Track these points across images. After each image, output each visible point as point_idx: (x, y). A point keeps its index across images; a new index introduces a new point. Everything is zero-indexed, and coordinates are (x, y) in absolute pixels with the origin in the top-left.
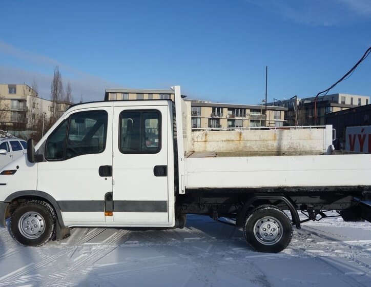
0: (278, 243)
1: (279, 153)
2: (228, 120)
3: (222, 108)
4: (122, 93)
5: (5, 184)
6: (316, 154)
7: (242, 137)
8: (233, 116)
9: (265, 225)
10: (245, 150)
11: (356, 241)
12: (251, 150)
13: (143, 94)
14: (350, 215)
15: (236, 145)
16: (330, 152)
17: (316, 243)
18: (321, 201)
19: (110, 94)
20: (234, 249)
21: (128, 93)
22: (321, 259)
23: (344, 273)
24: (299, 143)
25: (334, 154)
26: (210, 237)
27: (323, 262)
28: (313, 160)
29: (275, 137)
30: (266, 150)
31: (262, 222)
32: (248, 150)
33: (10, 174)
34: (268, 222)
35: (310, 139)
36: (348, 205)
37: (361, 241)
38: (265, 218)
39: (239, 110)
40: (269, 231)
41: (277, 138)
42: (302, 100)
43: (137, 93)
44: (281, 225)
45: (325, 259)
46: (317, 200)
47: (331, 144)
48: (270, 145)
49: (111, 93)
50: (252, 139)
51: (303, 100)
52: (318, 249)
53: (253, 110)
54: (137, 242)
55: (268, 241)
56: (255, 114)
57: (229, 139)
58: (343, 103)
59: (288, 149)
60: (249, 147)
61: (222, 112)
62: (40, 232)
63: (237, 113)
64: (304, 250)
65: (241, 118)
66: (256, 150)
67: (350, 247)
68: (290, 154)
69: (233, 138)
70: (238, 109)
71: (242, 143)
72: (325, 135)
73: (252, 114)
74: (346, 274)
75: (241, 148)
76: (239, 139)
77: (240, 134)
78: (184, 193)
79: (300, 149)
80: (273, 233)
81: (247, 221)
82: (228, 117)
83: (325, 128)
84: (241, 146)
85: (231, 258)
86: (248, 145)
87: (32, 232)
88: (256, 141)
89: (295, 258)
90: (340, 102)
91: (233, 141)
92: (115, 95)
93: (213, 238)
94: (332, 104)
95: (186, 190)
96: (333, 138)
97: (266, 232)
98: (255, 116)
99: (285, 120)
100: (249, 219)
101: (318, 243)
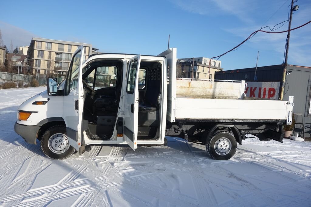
0: (228, 154)
1: (213, 97)
4: (46, 42)
5: (37, 112)
6: (234, 99)
7: (191, 85)
9: (221, 143)
10: (192, 94)
11: (262, 153)
12: (196, 94)
13: (64, 44)
14: (263, 137)
15: (186, 90)
16: (243, 98)
17: (242, 154)
18: (248, 128)
19: (35, 42)
20: (200, 158)
21: (51, 43)
22: (253, 163)
23: (272, 171)
24: (225, 91)
25: (246, 99)
26: (179, 151)
27: (255, 165)
28: (254, 103)
29: (211, 87)
30: (205, 94)
31: (220, 141)
32: (193, 94)
33: (42, 104)
34: (223, 141)
35: (232, 89)
36: (263, 131)
37: (264, 152)
38: (221, 139)
40: (224, 147)
41: (213, 87)
43: (59, 44)
44: (230, 143)
45: (255, 163)
46: (246, 127)
47: (244, 93)
48: (208, 91)
49: (37, 41)
50: (197, 87)
52: (246, 157)
54: (134, 155)
55: (222, 153)
57: (182, 86)
58: (205, 64)
59: (218, 95)
60: (195, 92)
62: (65, 148)
64: (240, 158)
66: (199, 94)
67: (262, 156)
68: (220, 98)
69: (185, 86)
71: (190, 89)
72: (240, 87)
74: (273, 171)
75: (189, 92)
76: (188, 86)
77: (190, 83)
78: (174, 122)
79: (226, 94)
80: (226, 147)
81: (211, 140)
83: (241, 82)
84: (189, 91)
85: (204, 164)
86: (194, 91)
87: (59, 148)
88: (199, 88)
89: (238, 163)
90: (203, 63)
91: (184, 87)
92: (40, 43)
93: (181, 151)
94: (198, 64)
95: (176, 120)
96: (245, 90)
97: (222, 147)
100: (212, 139)
101: (243, 154)
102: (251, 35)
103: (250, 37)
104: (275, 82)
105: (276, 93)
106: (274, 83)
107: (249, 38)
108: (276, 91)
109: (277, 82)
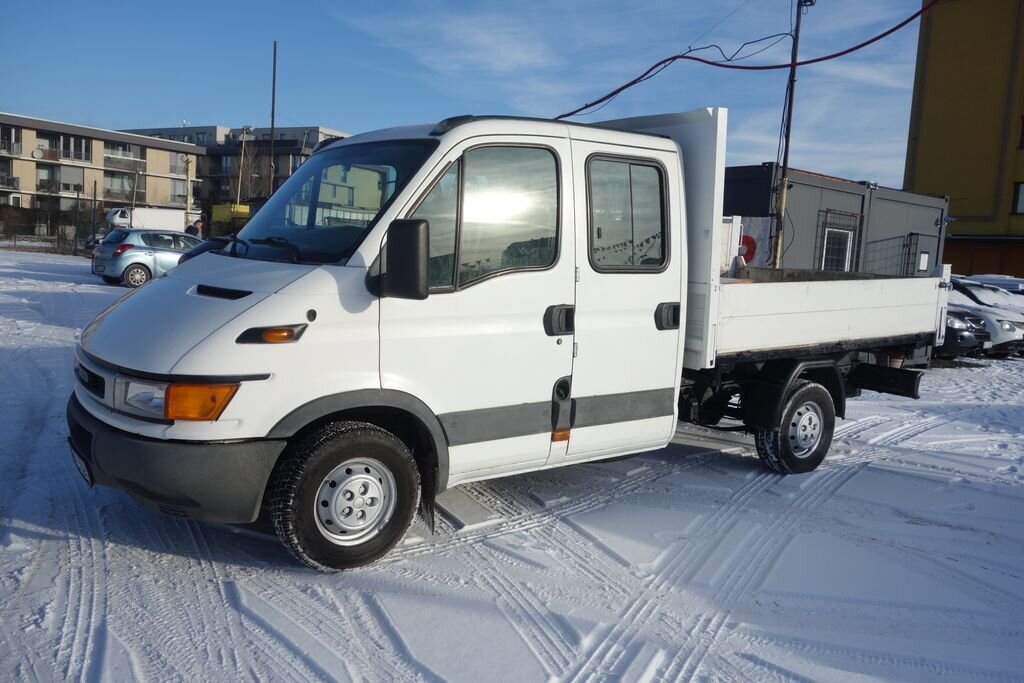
2: (40, 165)
3: (19, 129)
8: (54, 156)
39: (72, 140)
40: (809, 432)
42: (231, 131)
51: (235, 133)
53: (111, 144)
56: (119, 155)
61: (18, 139)
63: (67, 146)
65: (77, 163)
70: (67, 136)
73: (109, 154)
78: (713, 366)
82: (38, 156)
87: (361, 523)
95: (719, 359)
97: (805, 433)
98: (119, 162)
99: (197, 177)
102: (651, 70)
103: (645, 74)
104: (753, 218)
105: (757, 251)
106: (751, 221)
107: (643, 76)
108: (758, 246)
109: (760, 218)
